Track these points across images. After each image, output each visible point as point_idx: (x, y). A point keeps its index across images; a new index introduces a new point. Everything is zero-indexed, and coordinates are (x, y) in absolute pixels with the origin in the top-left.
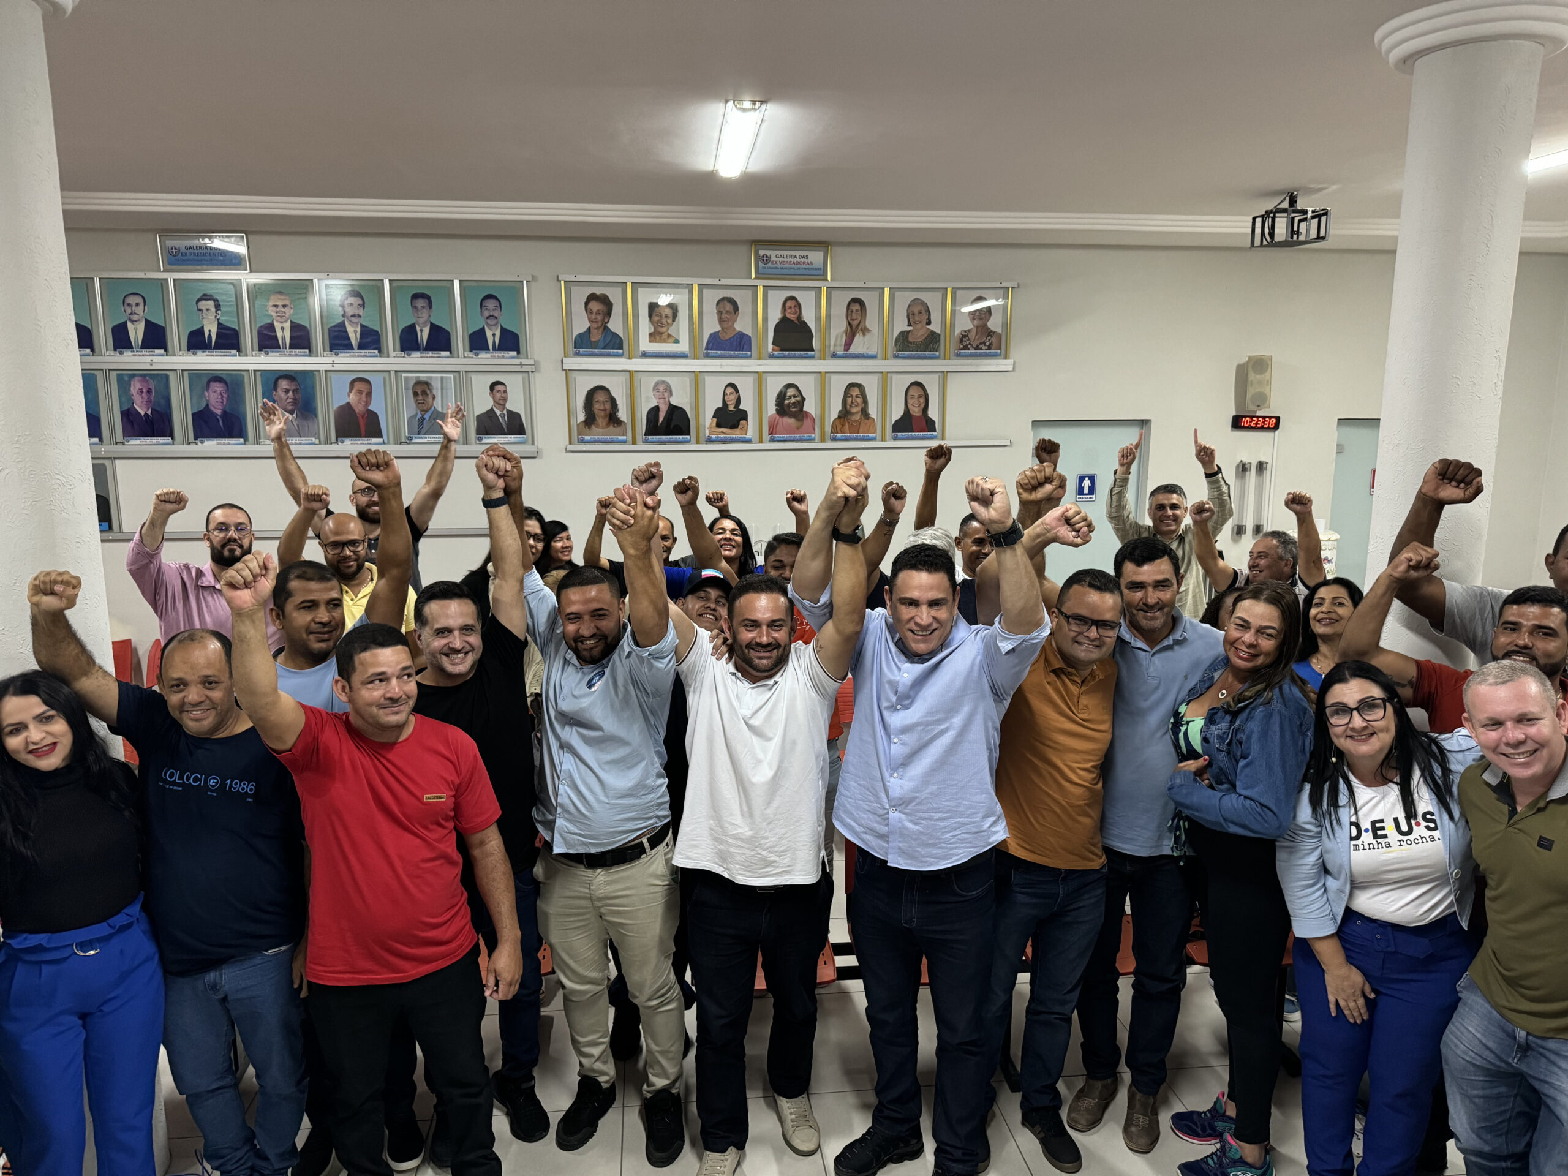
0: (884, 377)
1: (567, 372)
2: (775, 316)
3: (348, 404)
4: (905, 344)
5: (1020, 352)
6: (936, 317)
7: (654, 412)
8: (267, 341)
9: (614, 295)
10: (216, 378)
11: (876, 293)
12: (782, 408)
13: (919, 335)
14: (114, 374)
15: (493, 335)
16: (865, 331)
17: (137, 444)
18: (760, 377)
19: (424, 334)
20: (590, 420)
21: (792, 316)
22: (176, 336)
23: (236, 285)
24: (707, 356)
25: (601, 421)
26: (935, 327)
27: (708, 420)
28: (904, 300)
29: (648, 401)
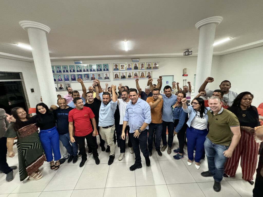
0: (146, 72)
1: (113, 73)
2: (134, 66)
3: (92, 77)
4: (147, 68)
5: (160, 69)
6: (151, 65)
7: (122, 76)
8: (84, 71)
9: (118, 65)
10: (80, 75)
11: (144, 63)
12: (135, 75)
13: (149, 67)
14: (70, 75)
15: (106, 69)
16: (143, 67)
17: (73, 81)
18: (133, 72)
19: (99, 69)
20: (116, 77)
21: (136, 66)
22: (76, 71)
23: (81, 65)
24: (127, 70)
25: (117, 77)
26: (151, 66)
27: (127, 77)
28: (147, 64)
29: (121, 75)
